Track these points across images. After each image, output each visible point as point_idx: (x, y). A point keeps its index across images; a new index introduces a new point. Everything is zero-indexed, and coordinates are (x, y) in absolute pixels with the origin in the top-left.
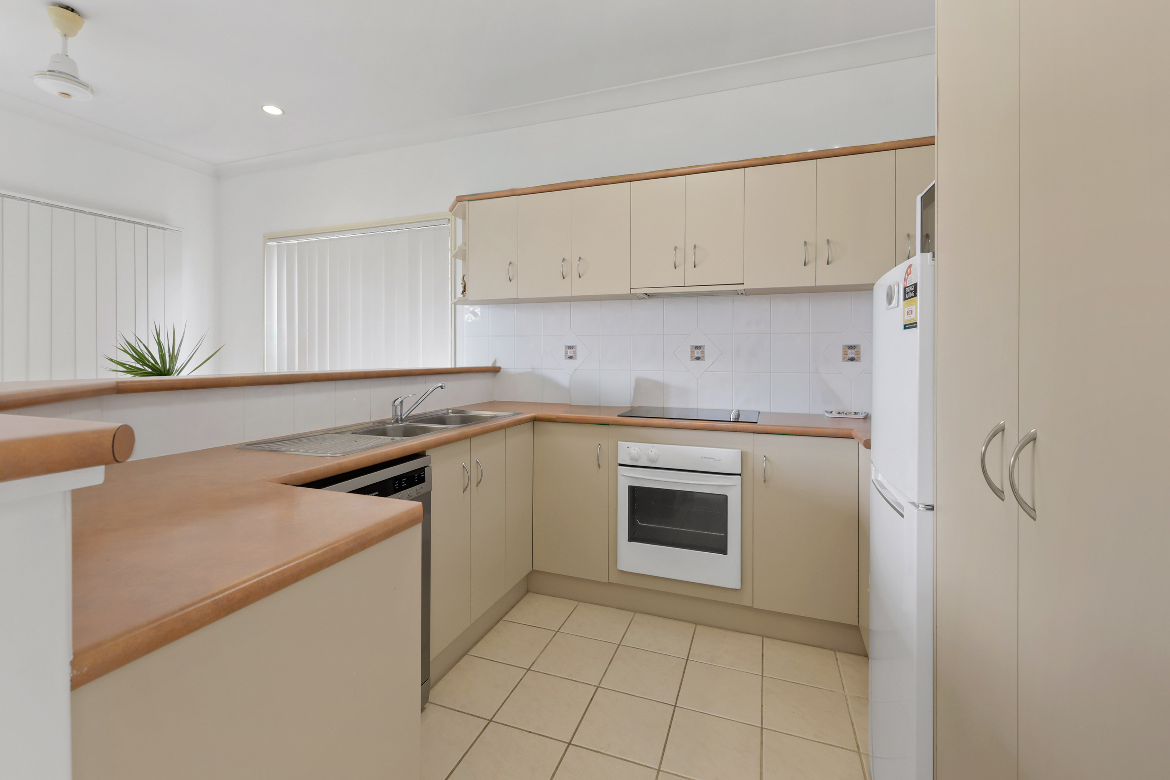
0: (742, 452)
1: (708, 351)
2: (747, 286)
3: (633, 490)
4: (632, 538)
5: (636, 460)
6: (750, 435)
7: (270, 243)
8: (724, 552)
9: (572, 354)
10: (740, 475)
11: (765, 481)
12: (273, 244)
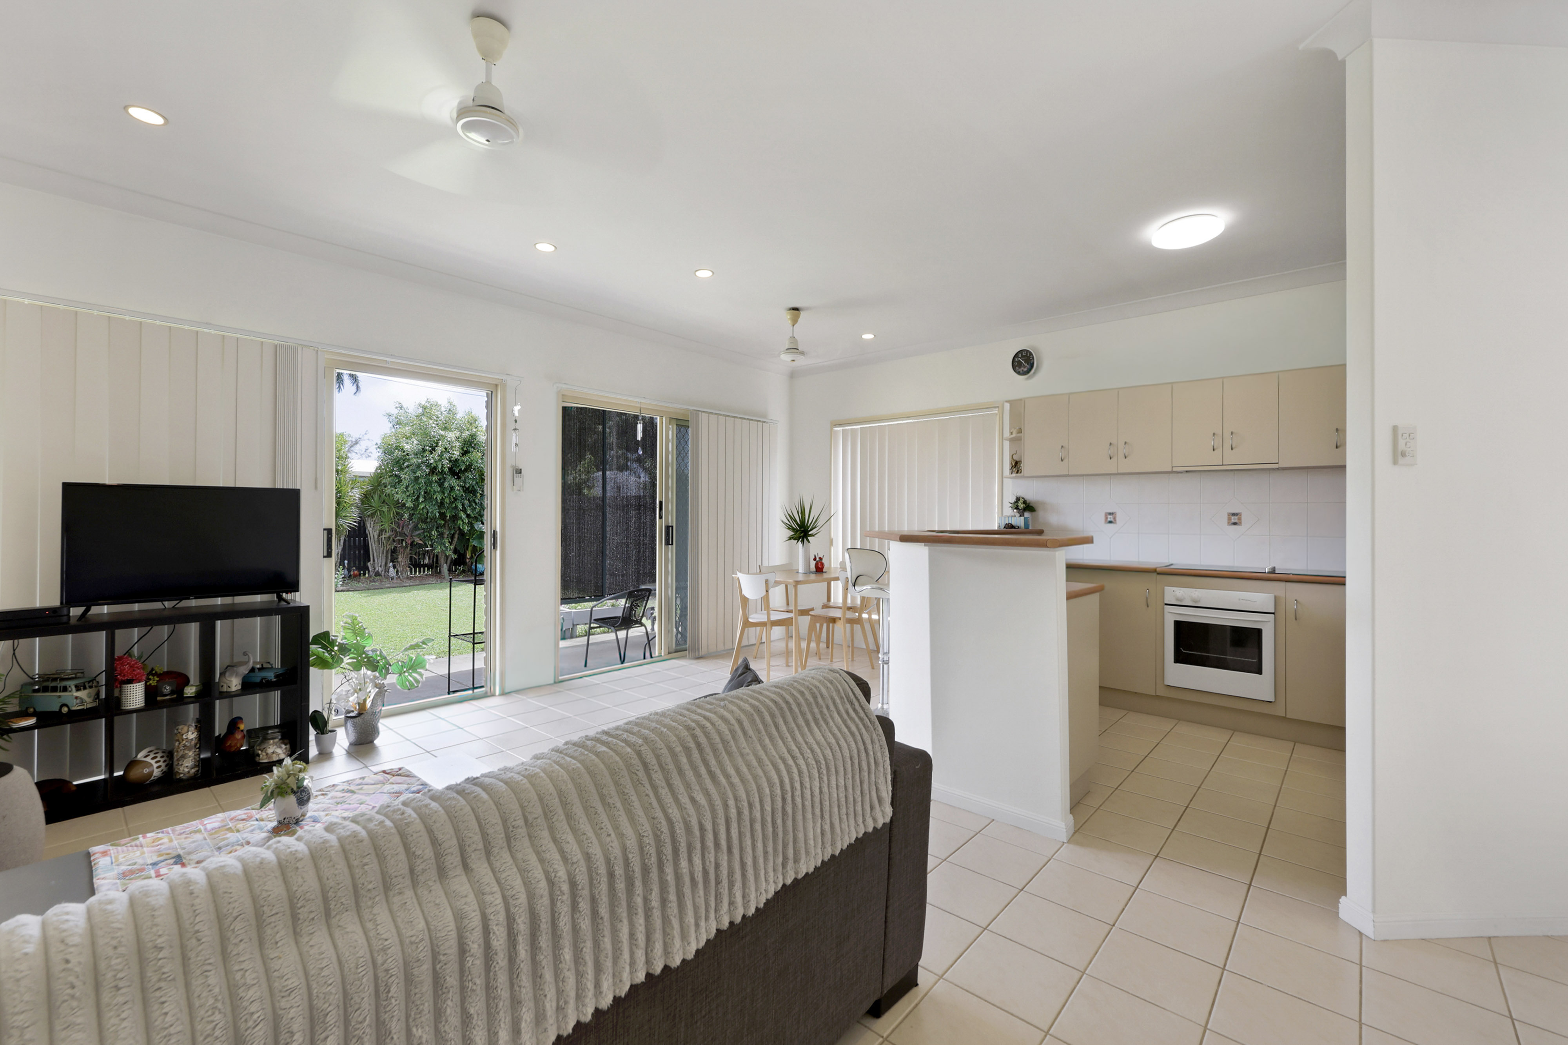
0: (1275, 597)
1: (1244, 518)
2: (1281, 465)
3: (1178, 624)
4: (1177, 660)
5: (1181, 600)
6: (1283, 584)
7: (836, 429)
8: (1259, 671)
9: (1112, 520)
10: (1273, 613)
11: (1296, 619)
12: (840, 429)
